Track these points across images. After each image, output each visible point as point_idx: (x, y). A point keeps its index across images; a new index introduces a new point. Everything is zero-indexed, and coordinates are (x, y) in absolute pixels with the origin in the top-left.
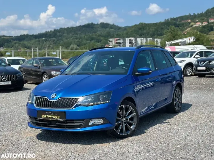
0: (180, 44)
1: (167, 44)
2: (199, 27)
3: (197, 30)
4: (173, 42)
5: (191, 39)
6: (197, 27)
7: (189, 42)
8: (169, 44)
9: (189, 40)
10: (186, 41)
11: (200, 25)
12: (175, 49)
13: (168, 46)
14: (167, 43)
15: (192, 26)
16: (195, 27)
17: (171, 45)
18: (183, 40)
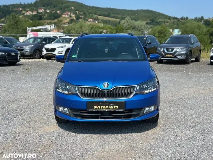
0: (41, 30)
1: (28, 30)
2: (30, 15)
3: (29, 18)
4: (34, 28)
5: (52, 26)
6: (28, 15)
7: (50, 29)
8: (30, 30)
9: (50, 27)
10: (47, 28)
11: (31, 14)
12: (37, 35)
13: (29, 31)
14: (28, 28)
15: (24, 14)
16: (26, 15)
17: (33, 31)
18: (44, 27)
